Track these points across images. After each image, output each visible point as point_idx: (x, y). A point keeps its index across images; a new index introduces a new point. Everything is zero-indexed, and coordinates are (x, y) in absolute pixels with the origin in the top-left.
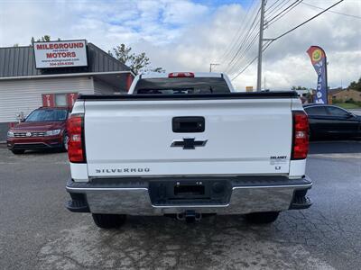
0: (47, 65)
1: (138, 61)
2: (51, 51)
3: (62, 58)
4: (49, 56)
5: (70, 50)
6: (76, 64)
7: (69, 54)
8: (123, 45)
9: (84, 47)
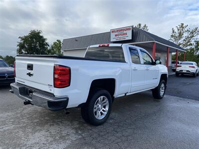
0: (115, 40)
1: (192, 33)
2: (117, 33)
3: (121, 36)
4: (116, 36)
5: (125, 32)
6: (127, 39)
7: (124, 34)
8: (183, 24)
9: (131, 30)
